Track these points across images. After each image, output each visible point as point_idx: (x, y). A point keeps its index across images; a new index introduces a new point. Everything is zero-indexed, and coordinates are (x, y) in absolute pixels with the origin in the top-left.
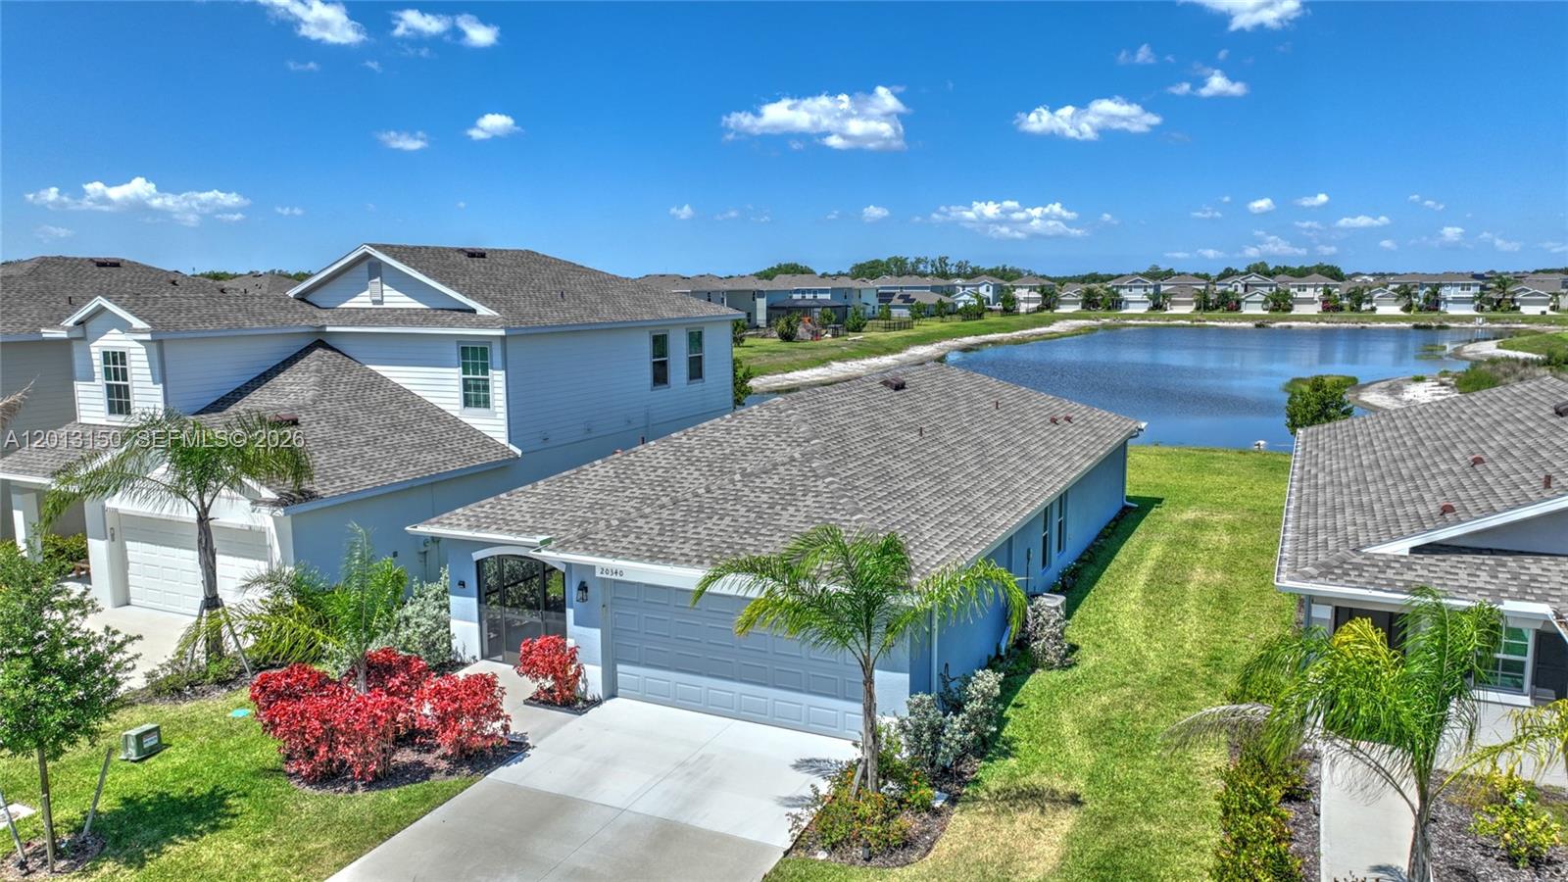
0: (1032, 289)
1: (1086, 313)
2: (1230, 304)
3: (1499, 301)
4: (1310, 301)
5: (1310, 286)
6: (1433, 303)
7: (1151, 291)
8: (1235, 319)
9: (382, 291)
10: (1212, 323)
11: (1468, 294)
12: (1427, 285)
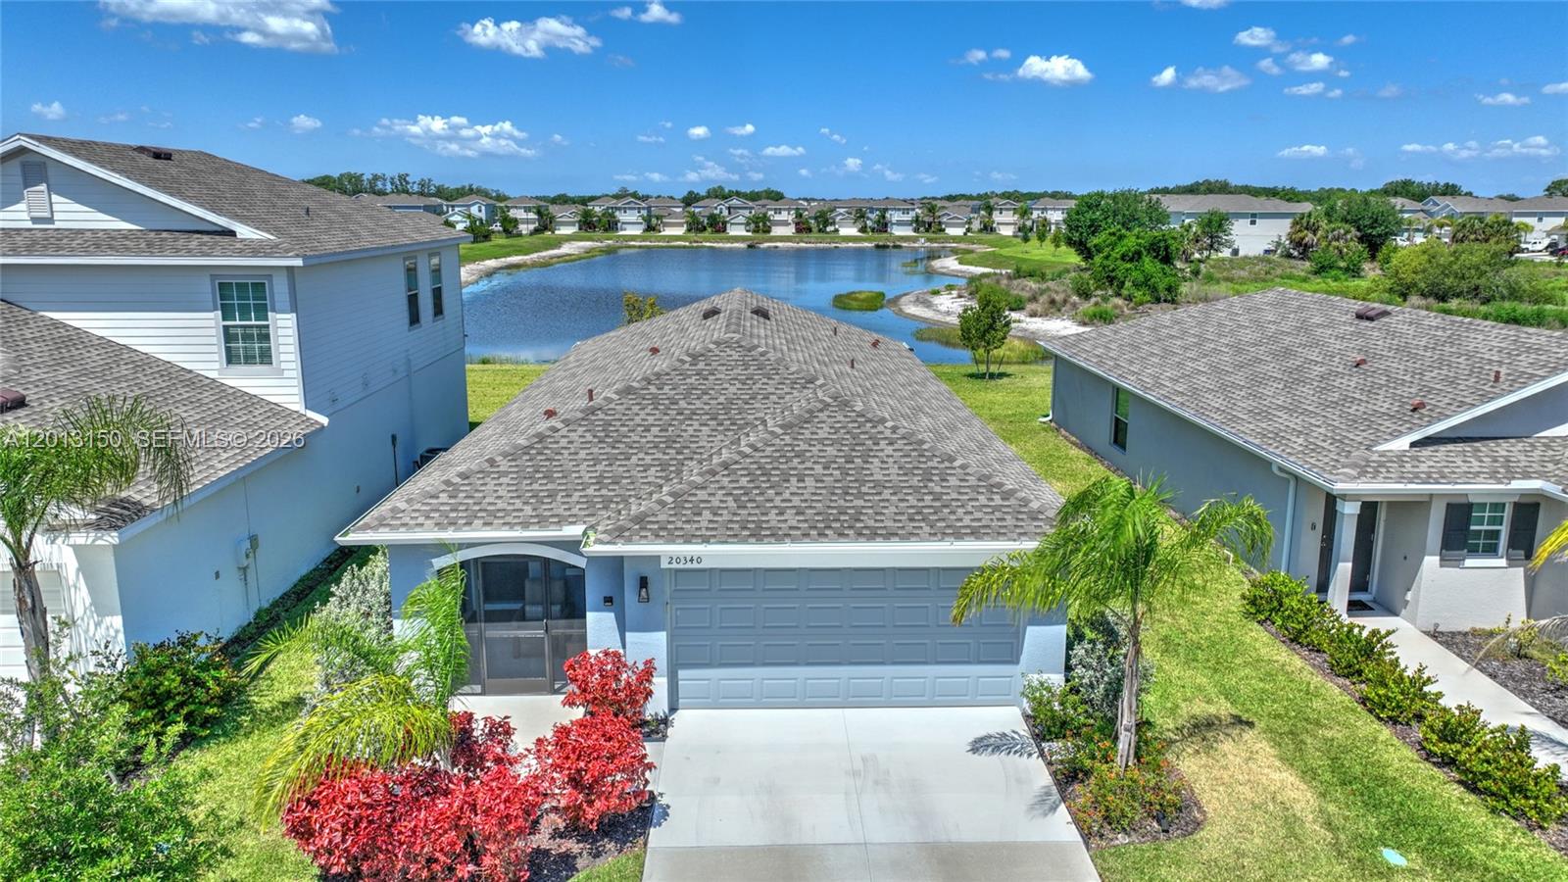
0: (527, 210)
1: (583, 234)
2: (718, 225)
3: (930, 225)
4: (785, 223)
5: (784, 210)
6: (883, 226)
7: (644, 213)
8: (721, 240)
9: (51, 204)
10: (708, 244)
11: (907, 218)
12: (876, 209)
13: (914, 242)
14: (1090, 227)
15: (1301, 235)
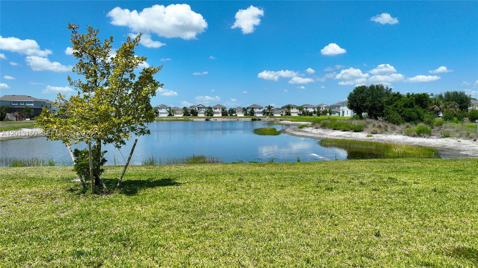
2: (194, 114)
3: (268, 113)
4: (218, 113)
5: (218, 108)
6: (252, 113)
8: (196, 118)
10: (191, 119)
11: (261, 111)
12: (250, 108)
13: (265, 118)
14: (361, 100)
15: (433, 107)
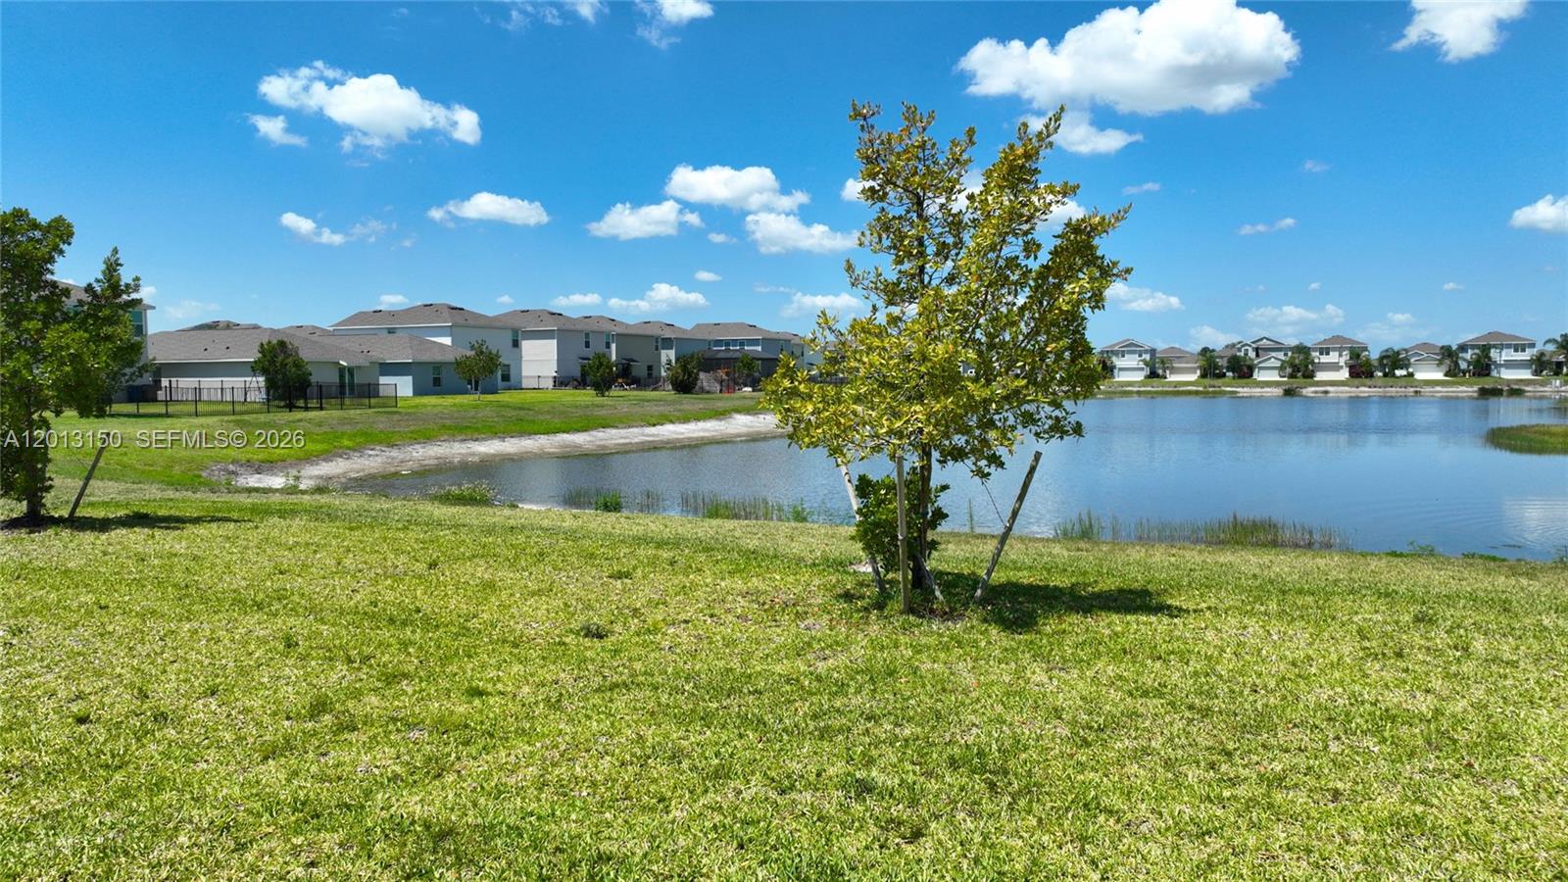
2: (1242, 372)
3: (1559, 365)
4: (1335, 367)
5: (1334, 349)
6: (1483, 367)
7: (1147, 357)
10: (1229, 390)
11: (1525, 356)
12: (1473, 347)
13: (1544, 386)
